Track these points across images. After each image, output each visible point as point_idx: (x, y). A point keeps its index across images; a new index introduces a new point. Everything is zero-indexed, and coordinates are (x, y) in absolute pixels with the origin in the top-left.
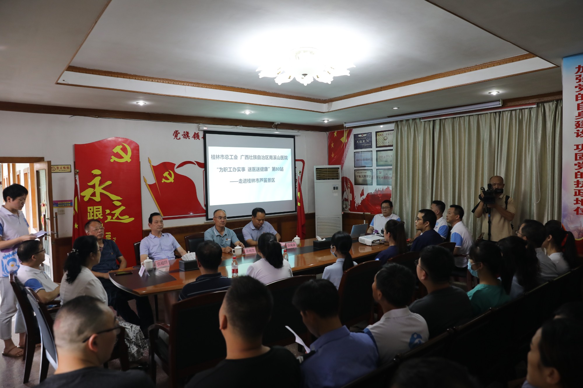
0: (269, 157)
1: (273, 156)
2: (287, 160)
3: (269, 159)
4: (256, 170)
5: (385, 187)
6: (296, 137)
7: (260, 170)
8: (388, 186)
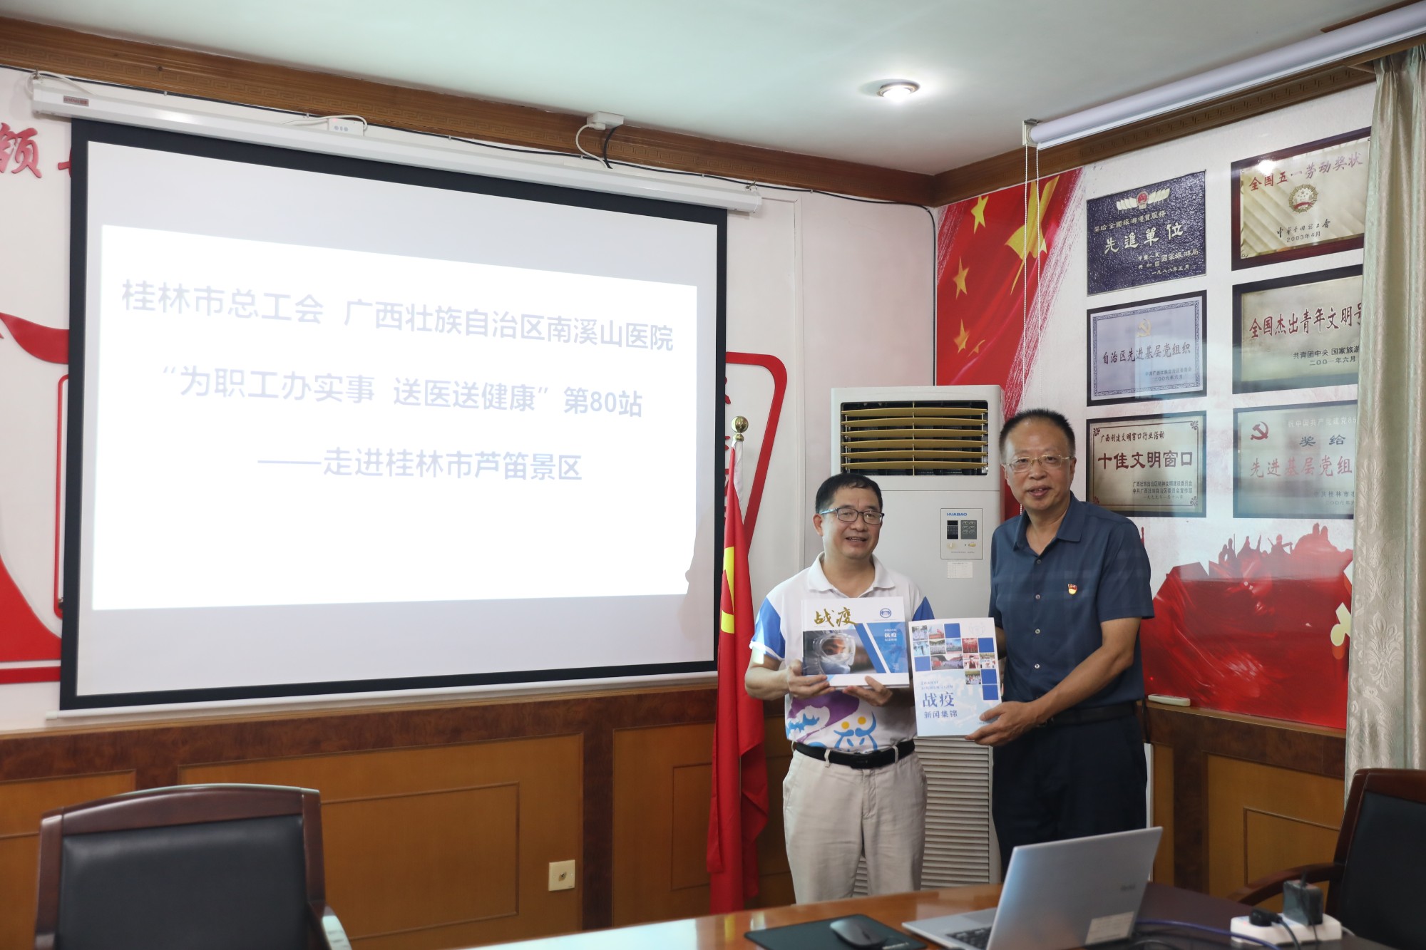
0: (543, 327)
1: (573, 323)
2: (670, 349)
3: (545, 334)
4: (452, 399)
5: (1295, 530)
6: (732, 221)
7: (480, 400)
8: (1315, 521)
